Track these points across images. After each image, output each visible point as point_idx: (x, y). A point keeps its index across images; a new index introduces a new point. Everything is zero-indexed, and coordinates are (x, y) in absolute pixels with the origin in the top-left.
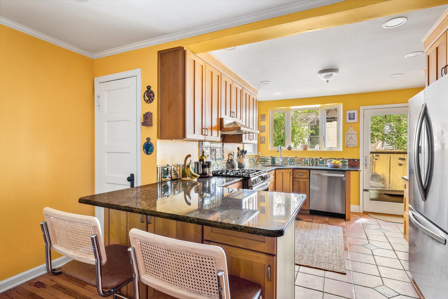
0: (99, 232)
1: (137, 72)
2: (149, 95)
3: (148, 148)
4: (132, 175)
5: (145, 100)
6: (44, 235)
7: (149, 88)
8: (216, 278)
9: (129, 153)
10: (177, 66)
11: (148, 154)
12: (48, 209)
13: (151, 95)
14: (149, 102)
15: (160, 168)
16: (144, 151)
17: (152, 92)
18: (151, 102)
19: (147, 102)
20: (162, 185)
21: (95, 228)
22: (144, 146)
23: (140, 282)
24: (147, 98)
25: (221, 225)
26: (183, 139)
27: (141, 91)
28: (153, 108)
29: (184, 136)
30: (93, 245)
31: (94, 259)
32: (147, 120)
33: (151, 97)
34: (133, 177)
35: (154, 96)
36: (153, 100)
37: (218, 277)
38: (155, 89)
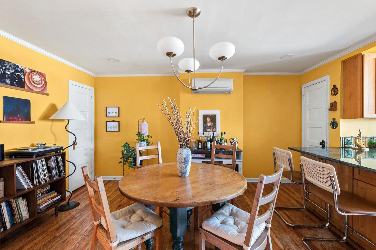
0: (291, 157)
1: (327, 77)
2: (335, 91)
3: (334, 125)
4: (323, 141)
5: (332, 94)
6: (274, 157)
7: (334, 86)
8: (329, 177)
9: (322, 128)
10: (356, 68)
11: (333, 128)
12: (275, 147)
13: (336, 90)
14: (334, 95)
15: (343, 138)
16: (331, 126)
17: (337, 89)
18: (336, 95)
19: (333, 95)
20: (345, 150)
21: (290, 155)
22: (331, 123)
23: (305, 179)
24: (333, 93)
25: (351, 165)
26: (361, 118)
27: (329, 88)
28: (338, 99)
29: (362, 116)
30: (289, 162)
31: (289, 168)
32: (333, 107)
33: (336, 92)
34: (324, 143)
35: (338, 91)
36: (337, 93)
37: (330, 176)
38: (338, 86)
